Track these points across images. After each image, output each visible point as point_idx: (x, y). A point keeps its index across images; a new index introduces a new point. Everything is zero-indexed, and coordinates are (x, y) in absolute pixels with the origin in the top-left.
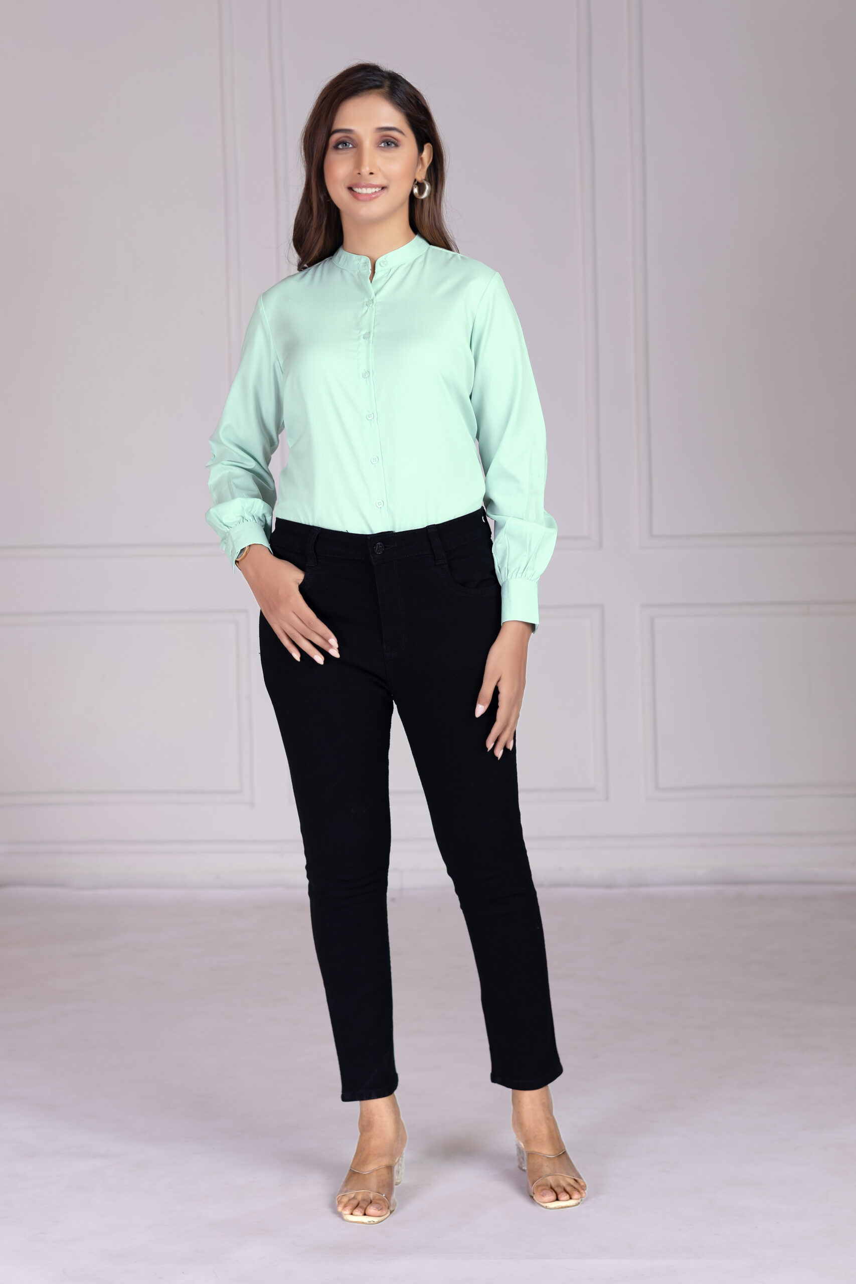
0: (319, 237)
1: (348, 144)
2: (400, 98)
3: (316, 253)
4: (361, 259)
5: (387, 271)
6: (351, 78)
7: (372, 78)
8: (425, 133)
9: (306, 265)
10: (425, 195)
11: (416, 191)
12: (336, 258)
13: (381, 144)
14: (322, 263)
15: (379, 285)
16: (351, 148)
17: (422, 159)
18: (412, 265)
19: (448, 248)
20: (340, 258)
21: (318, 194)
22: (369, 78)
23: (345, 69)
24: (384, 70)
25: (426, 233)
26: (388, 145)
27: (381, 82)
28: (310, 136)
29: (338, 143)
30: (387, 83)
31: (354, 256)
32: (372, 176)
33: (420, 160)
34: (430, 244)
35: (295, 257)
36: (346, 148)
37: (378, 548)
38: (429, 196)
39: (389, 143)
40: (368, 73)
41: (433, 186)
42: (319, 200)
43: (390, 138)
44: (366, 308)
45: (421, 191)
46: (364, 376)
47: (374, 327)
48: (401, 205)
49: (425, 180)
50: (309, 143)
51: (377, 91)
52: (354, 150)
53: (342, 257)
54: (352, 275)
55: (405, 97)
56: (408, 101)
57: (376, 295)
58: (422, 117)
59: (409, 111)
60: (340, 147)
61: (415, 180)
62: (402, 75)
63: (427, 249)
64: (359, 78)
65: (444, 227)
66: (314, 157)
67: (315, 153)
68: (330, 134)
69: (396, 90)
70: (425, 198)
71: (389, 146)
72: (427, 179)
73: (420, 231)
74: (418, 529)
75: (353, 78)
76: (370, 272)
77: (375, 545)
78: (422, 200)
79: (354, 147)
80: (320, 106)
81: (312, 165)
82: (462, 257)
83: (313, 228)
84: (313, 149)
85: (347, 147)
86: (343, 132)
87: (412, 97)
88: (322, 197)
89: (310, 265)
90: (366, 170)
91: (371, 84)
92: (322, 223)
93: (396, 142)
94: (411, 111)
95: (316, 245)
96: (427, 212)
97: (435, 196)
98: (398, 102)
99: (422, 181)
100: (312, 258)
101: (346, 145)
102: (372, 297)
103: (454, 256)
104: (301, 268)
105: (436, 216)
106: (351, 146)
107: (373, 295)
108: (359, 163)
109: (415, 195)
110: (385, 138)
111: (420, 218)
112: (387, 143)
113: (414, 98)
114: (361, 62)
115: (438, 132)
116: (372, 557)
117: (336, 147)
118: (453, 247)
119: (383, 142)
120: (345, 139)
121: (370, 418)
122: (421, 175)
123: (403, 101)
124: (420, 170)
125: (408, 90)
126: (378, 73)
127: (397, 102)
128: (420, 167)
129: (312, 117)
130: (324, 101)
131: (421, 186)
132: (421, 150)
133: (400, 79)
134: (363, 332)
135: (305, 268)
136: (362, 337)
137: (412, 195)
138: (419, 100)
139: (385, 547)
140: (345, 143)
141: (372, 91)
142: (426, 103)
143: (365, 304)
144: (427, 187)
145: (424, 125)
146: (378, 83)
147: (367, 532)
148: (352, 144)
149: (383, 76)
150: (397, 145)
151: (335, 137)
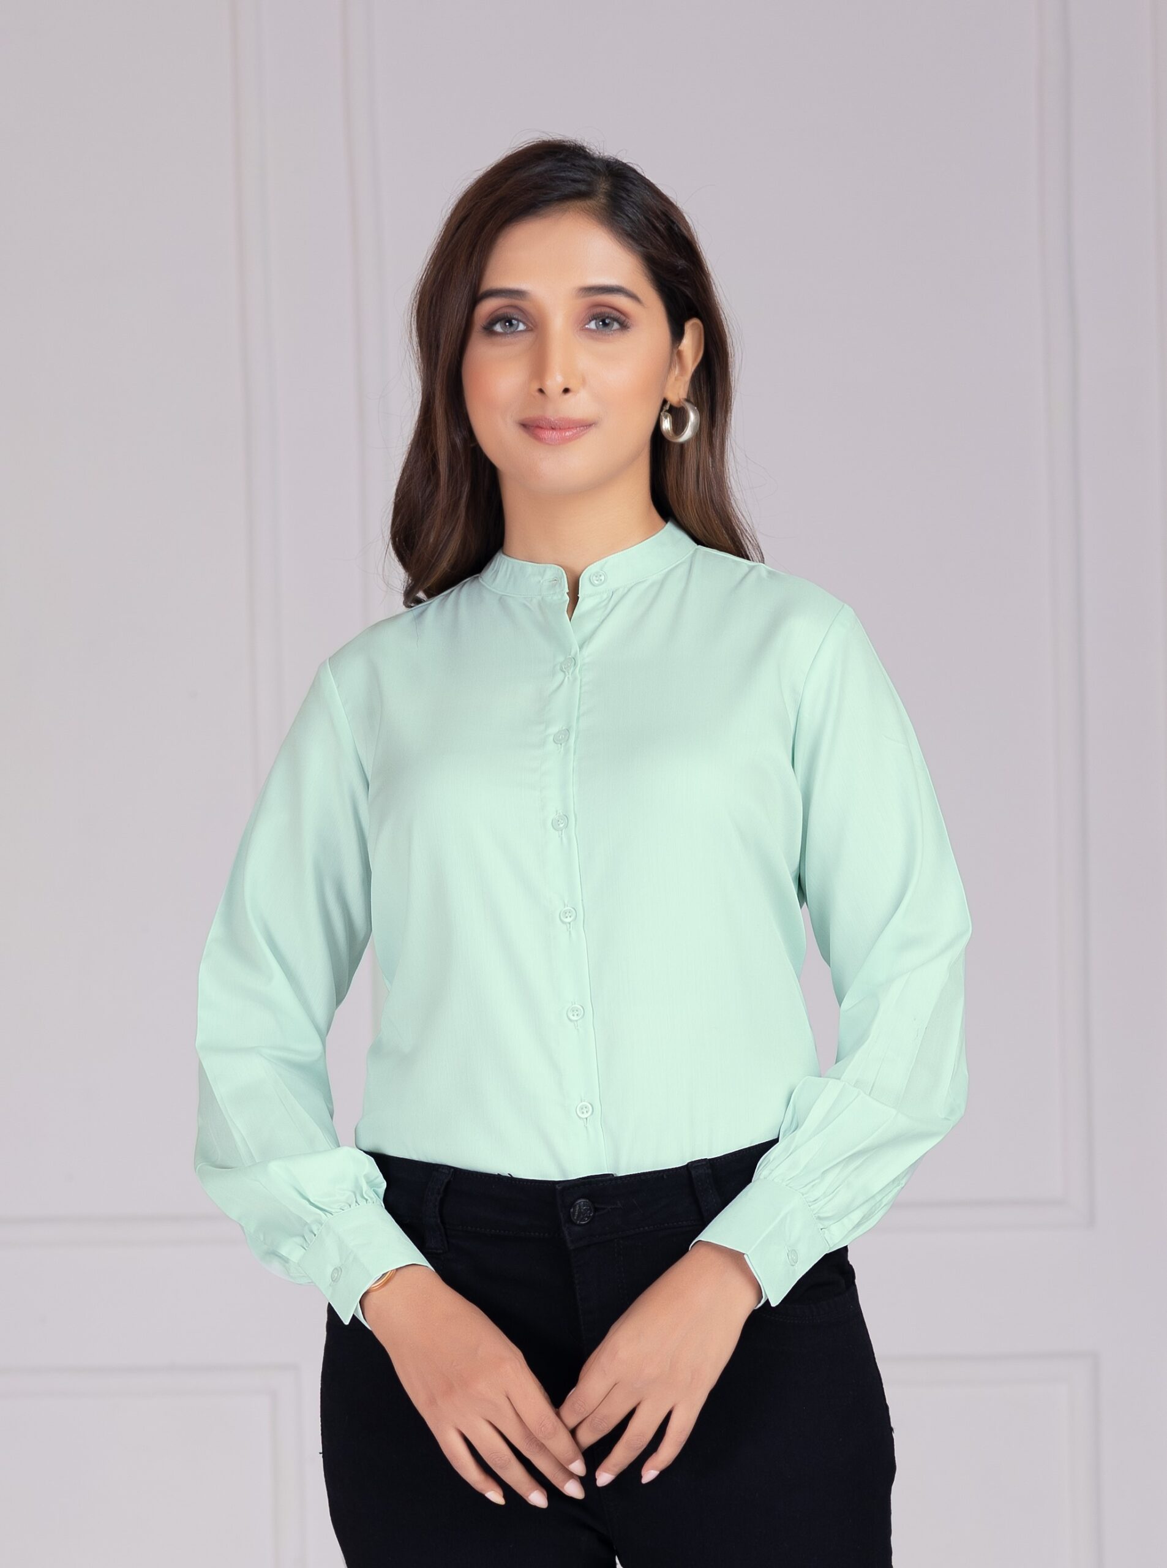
0: (453, 529)
1: (514, 322)
2: (632, 221)
3: (444, 565)
4: (545, 571)
5: (605, 596)
6: (523, 174)
7: (571, 174)
8: (687, 297)
9: (421, 595)
10: (688, 434)
11: (667, 425)
12: (488, 574)
13: (587, 324)
14: (456, 589)
15: (589, 626)
16: (521, 331)
17: (679, 354)
18: (662, 583)
19: (739, 551)
20: (497, 572)
21: (449, 433)
22: (563, 174)
23: (509, 152)
24: (595, 156)
25: (691, 516)
26: (605, 324)
27: (589, 184)
28: (431, 303)
29: (492, 320)
30: (603, 186)
31: (530, 567)
32: (568, 396)
33: (676, 357)
34: (698, 542)
35: (399, 576)
36: (512, 333)
37: (580, 1213)
38: (697, 436)
39: (607, 321)
40: (562, 164)
41: (706, 413)
42: (453, 446)
43: (608, 310)
44: (560, 676)
45: (679, 424)
46: (555, 825)
47: (578, 719)
48: (633, 459)
49: (688, 400)
50: (429, 319)
51: (580, 204)
52: (529, 338)
53: (502, 568)
54: (525, 606)
55: (641, 217)
56: (651, 227)
57: (581, 647)
58: (681, 263)
59: (652, 251)
60: (498, 328)
61: (665, 402)
62: (635, 167)
63: (691, 552)
64: (540, 174)
65: (730, 503)
66: (441, 352)
67: (442, 342)
68: (476, 298)
69: (623, 202)
70: (688, 442)
71: (607, 329)
72: (692, 400)
73: (676, 513)
74: (669, 1170)
75: (526, 174)
76: (567, 598)
77: (572, 1205)
78: (682, 445)
79: (528, 330)
80: (453, 235)
81: (436, 368)
82: (769, 572)
83: (439, 509)
84: (437, 331)
85: (512, 329)
86: (505, 297)
87: (658, 218)
88: (458, 441)
89: (432, 593)
90: (555, 382)
91: (569, 189)
92: (460, 498)
93: (623, 318)
94: (656, 248)
95: (445, 546)
96: (694, 472)
97: (711, 436)
98: (628, 229)
99: (679, 402)
100: (436, 576)
101: (511, 324)
102: (573, 653)
103: (752, 569)
104: (411, 599)
105: (714, 483)
106: (521, 327)
107: (576, 647)
108: (539, 367)
109: (666, 436)
110: (598, 310)
111: (679, 484)
112: (603, 321)
113: (664, 217)
114: (546, 138)
115: (716, 294)
116: (566, 1233)
117: (489, 329)
118: (751, 551)
119: (594, 318)
120: (511, 312)
121: (568, 920)
122: (678, 390)
123: (638, 228)
124: (676, 379)
125: (651, 201)
126: (583, 162)
127: (623, 229)
128: (676, 371)
129: (437, 258)
130: (463, 226)
131: (678, 415)
132: (677, 334)
133: (632, 175)
134: (554, 729)
135: (419, 601)
136: (551, 738)
137: (657, 435)
138: (673, 223)
139: (596, 1210)
140: (508, 321)
141: (568, 203)
142: (688, 229)
143: (558, 667)
144: (693, 417)
145: (686, 281)
146: (583, 187)
147: (555, 1176)
148: (524, 323)
149: (594, 170)
150: (624, 326)
151: (487, 307)
